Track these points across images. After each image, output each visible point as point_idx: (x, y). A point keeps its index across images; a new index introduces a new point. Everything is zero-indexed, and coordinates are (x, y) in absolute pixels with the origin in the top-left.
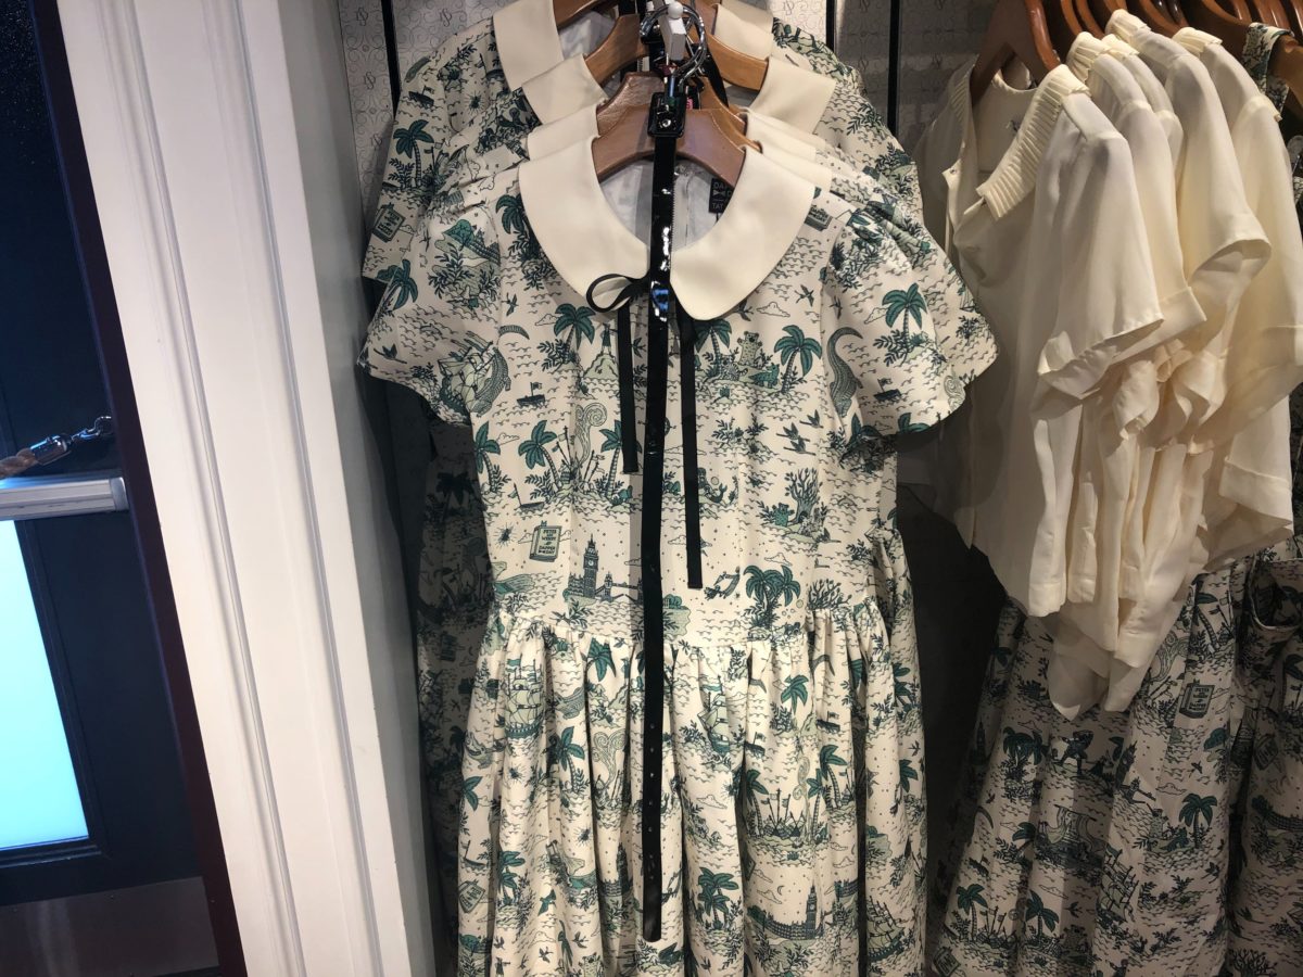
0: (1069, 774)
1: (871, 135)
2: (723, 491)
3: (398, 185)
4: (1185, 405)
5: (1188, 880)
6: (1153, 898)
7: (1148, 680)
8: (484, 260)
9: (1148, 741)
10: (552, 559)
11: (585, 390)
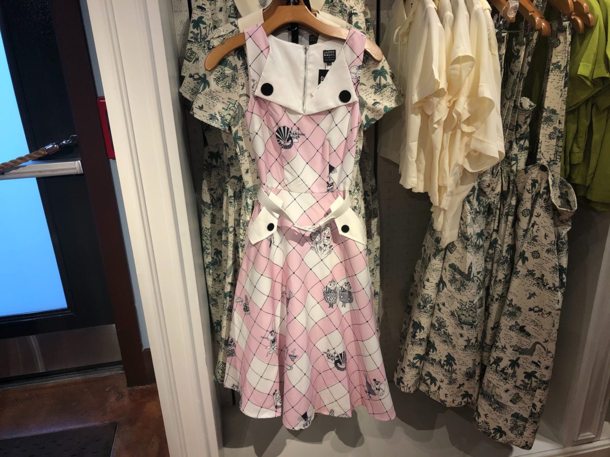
3: (194, 41)
4: (455, 116)
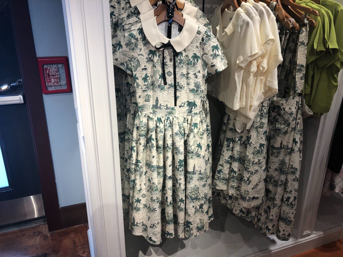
0: (239, 144)
1: (203, 19)
2: (182, 86)
4: (261, 68)
5: (260, 160)
6: (254, 163)
7: (254, 123)
8: (135, 41)
9: (253, 134)
10: (149, 101)
11: (155, 67)
